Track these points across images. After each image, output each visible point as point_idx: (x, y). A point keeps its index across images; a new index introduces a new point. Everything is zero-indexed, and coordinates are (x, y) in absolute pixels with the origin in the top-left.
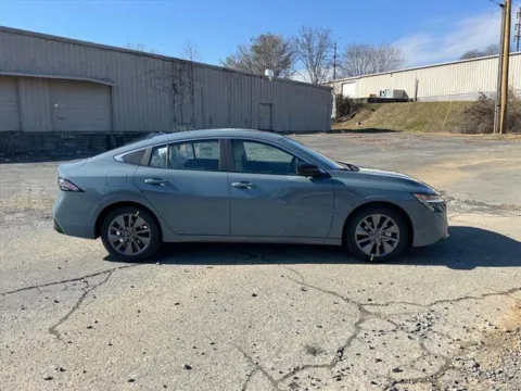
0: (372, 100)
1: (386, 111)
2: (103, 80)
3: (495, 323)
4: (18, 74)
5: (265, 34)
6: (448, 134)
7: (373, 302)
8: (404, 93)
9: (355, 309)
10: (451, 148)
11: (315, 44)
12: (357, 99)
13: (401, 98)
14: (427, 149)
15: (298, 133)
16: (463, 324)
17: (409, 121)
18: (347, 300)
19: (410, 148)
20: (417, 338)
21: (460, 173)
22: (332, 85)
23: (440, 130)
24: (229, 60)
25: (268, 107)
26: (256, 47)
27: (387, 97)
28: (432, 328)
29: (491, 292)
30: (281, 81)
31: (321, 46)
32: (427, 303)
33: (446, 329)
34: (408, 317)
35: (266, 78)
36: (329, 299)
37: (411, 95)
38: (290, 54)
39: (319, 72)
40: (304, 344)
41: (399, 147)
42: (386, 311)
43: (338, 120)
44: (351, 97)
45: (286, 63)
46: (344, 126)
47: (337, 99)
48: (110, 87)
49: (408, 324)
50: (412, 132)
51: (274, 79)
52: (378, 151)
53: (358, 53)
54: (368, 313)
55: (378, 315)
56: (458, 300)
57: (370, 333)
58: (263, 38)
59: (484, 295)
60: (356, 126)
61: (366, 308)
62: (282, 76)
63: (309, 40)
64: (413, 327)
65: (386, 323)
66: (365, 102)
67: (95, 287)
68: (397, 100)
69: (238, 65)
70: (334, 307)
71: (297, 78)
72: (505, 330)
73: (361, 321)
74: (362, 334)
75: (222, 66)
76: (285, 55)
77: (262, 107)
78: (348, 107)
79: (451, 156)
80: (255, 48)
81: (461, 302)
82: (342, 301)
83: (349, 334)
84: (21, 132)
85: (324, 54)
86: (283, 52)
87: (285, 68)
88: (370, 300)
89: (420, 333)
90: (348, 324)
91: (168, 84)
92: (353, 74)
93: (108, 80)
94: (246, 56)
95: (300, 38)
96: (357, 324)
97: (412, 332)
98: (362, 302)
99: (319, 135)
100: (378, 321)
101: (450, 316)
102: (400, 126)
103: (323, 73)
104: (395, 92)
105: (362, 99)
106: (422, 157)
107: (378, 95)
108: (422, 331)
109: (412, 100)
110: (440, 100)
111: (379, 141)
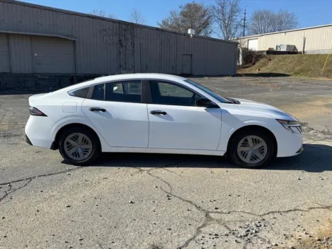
0: (270, 52)
1: (280, 61)
2: (69, 36)
3: (311, 233)
4: (9, 32)
5: (190, 2)
6: (325, 79)
7: (219, 210)
8: (295, 47)
9: (203, 215)
10: (324, 89)
11: (228, 10)
12: (259, 52)
13: (292, 51)
14: (306, 90)
15: (209, 76)
16: (285, 232)
17: (297, 68)
18: (199, 208)
19: (292, 89)
20: (243, 242)
21: (324, 109)
22: (239, 41)
23: (320, 75)
24: (164, 23)
25: (189, 57)
26: (184, 12)
27: (282, 50)
28: (259, 234)
29: (317, 206)
30: (202, 37)
31: (232, 12)
32: (261, 213)
33: (270, 235)
34: (242, 225)
35: (189, 35)
36: (185, 206)
37: (300, 49)
38: (209, 18)
39: (230, 31)
40: (151, 243)
41: (283, 88)
42: (226, 218)
43: (243, 67)
44: (253, 50)
45: (206, 24)
46: (247, 71)
47: (243, 51)
48: (74, 41)
49: (240, 229)
50: (298, 77)
51: (194, 36)
52: (267, 91)
53: (262, 17)
54: (211, 219)
55: (219, 221)
56: (287, 212)
57: (207, 236)
58: (189, 6)
59: (311, 208)
60: (257, 72)
61: (211, 215)
62: (202, 34)
63: (223, 7)
64: (243, 232)
65: (222, 228)
66: (265, 53)
67: (15, 190)
68: (289, 53)
69: (170, 26)
70: (186, 214)
71: (214, 36)
72: (317, 239)
73: (204, 226)
74: (199, 237)
75: (159, 27)
76: (205, 18)
77: (185, 57)
78: (251, 57)
79: (321, 96)
80: (183, 14)
81: (290, 214)
82: (194, 209)
83: (190, 236)
84: (11, 73)
85: (234, 17)
86: (203, 16)
87: (205, 28)
88: (216, 209)
89: (246, 238)
90: (192, 228)
91: (116, 39)
92: (257, 32)
93: (72, 37)
94: (176, 19)
95: (216, 6)
96: (200, 228)
97: (241, 237)
98: (210, 210)
99: (225, 79)
100: (217, 226)
101: (277, 225)
102: (289, 72)
103: (233, 31)
104: (288, 46)
105: (262, 51)
106: (298, 96)
107: (275, 49)
108: (249, 236)
109: (300, 53)
110: (322, 53)
111: (270, 83)
